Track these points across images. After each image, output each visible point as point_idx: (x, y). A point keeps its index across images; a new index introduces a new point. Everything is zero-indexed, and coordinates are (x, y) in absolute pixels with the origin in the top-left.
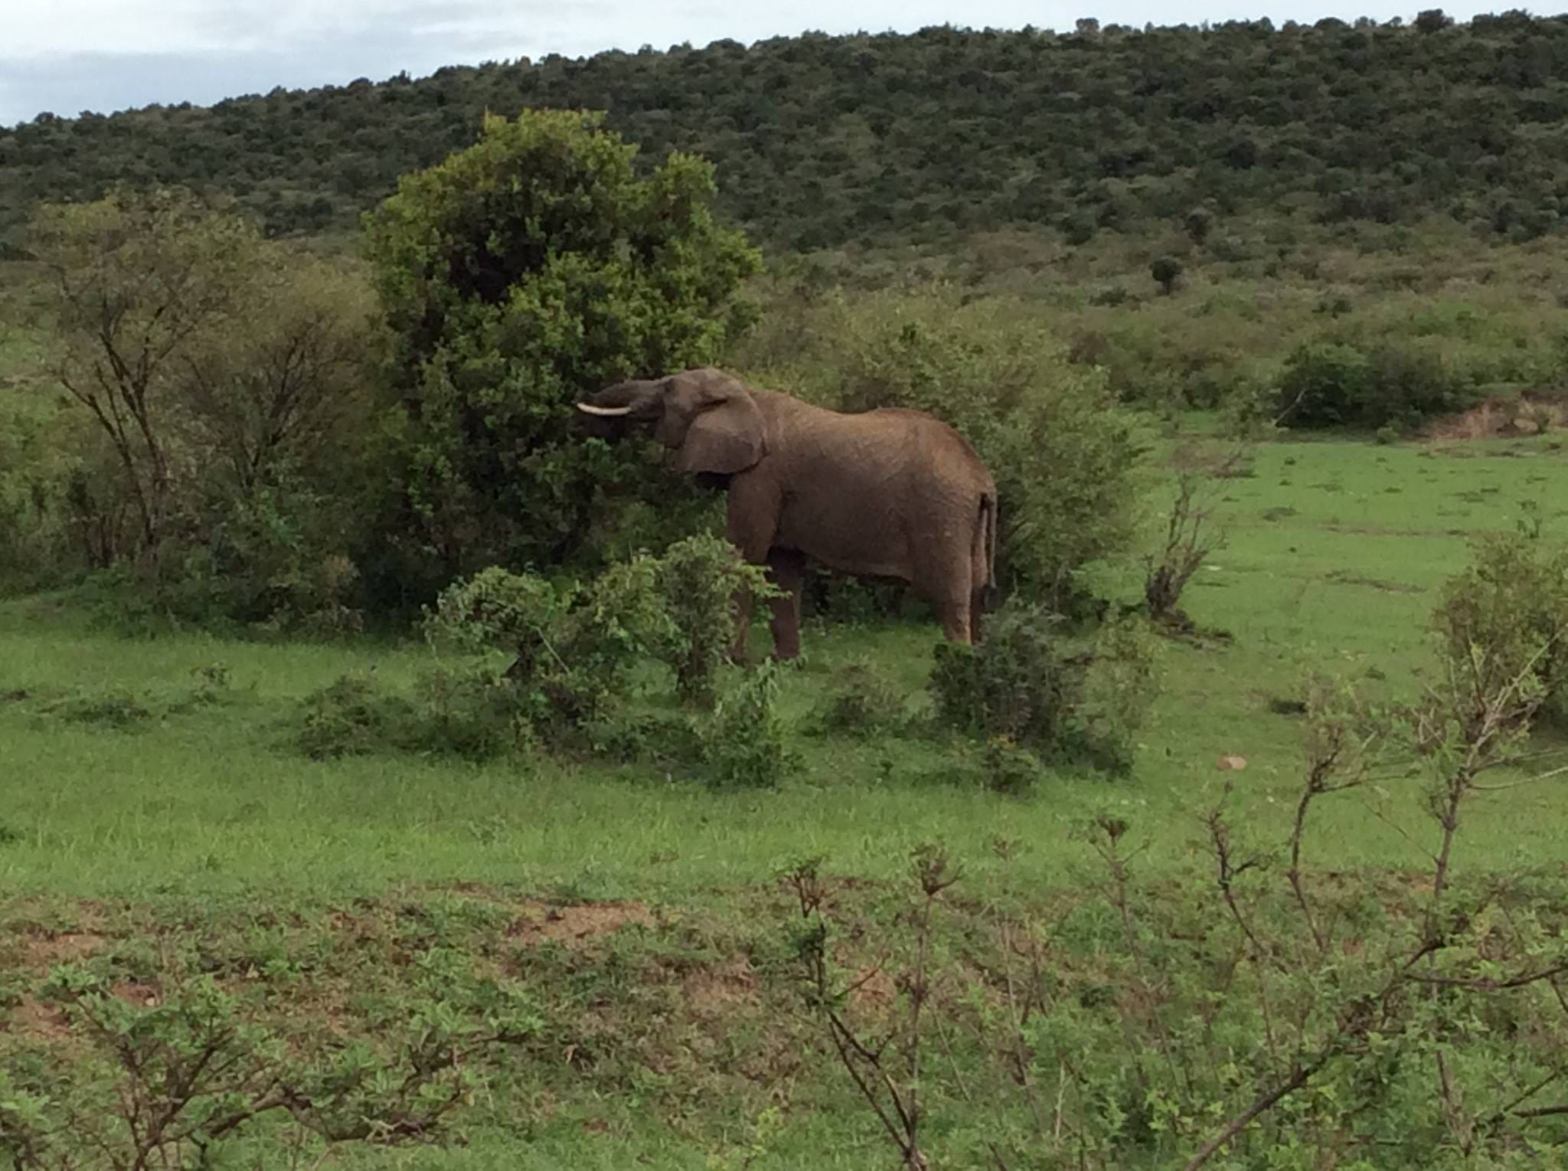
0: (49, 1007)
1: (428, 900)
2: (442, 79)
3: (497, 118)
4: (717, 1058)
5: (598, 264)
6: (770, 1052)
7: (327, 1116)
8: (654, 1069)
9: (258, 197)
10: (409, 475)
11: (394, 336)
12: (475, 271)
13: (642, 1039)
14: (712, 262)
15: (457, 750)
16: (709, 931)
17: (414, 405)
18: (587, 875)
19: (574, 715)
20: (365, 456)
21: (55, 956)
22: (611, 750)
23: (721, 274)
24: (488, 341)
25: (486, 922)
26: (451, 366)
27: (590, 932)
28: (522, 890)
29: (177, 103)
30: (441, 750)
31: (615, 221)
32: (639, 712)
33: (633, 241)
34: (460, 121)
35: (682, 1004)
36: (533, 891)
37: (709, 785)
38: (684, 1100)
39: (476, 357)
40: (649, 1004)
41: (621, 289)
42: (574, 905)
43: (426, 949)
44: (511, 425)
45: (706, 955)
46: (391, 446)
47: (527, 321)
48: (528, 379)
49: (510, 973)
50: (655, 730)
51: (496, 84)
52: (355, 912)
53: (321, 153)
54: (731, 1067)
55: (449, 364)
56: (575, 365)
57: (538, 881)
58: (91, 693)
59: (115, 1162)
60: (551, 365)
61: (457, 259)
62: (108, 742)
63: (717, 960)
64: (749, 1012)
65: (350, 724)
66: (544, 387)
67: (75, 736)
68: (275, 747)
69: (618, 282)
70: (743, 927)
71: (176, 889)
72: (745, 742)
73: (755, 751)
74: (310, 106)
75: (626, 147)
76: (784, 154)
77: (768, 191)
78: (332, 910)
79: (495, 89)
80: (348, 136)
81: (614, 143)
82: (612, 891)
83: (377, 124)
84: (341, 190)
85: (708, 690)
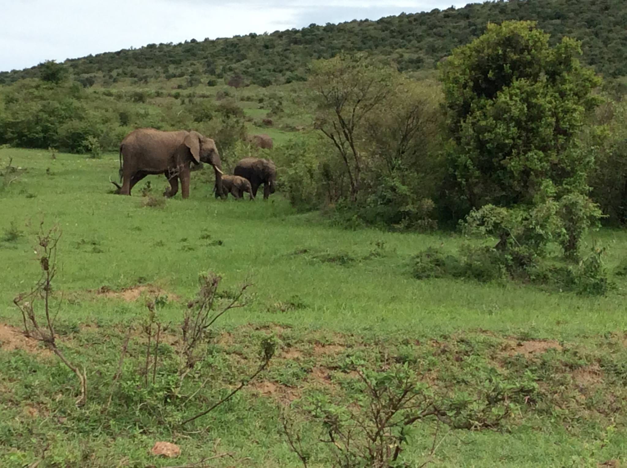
0: (323, 373)
1: (470, 336)
2: (469, 8)
3: (493, 24)
4: (586, 404)
5: (533, 83)
6: (608, 403)
7: (453, 419)
8: (560, 407)
9: (395, 56)
10: (456, 167)
11: (450, 112)
12: (483, 86)
13: (556, 395)
14: (580, 82)
15: (475, 277)
16: (583, 352)
17: (458, 139)
18: (533, 328)
19: (522, 264)
20: (439, 159)
21: (325, 353)
22: (537, 279)
23: (584, 87)
24: (488, 114)
25: (493, 346)
26: (473, 124)
27: (535, 351)
28: (507, 334)
29: (363, 19)
30: (469, 277)
31: (540, 65)
32: (549, 264)
33: (547, 73)
34: (475, 25)
35: (572, 381)
36: (512, 334)
37: (577, 294)
38: (572, 420)
39: (483, 120)
40: (559, 381)
41: (542, 93)
42: (528, 340)
43: (469, 356)
44: (497, 147)
45: (582, 362)
46: (449, 156)
47: (504, 106)
48: (504, 129)
49: (502, 367)
50: (556, 271)
51: (490, 10)
52: (441, 340)
53: (420, 39)
54: (592, 408)
55: (472, 123)
56: (523, 124)
57: (513, 330)
58: (332, 252)
59: (368, 433)
60: (513, 123)
61: (476, 81)
62: (339, 271)
63: (586, 365)
64: (600, 386)
65: (433, 265)
66: (510, 132)
67: (325, 268)
68: (403, 274)
69: (541, 91)
70: (596, 352)
71: (370, 329)
72: (593, 277)
73: (597, 281)
74: (415, 20)
75: (545, 35)
76: (607, 37)
77: (601, 53)
78: (431, 339)
79: (489, 12)
80: (430, 31)
81: (540, 33)
82: (542, 335)
83: (441, 27)
84: (427, 53)
85: (577, 255)
